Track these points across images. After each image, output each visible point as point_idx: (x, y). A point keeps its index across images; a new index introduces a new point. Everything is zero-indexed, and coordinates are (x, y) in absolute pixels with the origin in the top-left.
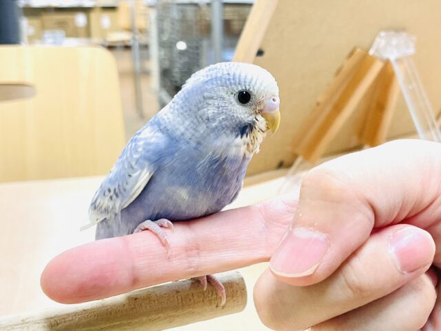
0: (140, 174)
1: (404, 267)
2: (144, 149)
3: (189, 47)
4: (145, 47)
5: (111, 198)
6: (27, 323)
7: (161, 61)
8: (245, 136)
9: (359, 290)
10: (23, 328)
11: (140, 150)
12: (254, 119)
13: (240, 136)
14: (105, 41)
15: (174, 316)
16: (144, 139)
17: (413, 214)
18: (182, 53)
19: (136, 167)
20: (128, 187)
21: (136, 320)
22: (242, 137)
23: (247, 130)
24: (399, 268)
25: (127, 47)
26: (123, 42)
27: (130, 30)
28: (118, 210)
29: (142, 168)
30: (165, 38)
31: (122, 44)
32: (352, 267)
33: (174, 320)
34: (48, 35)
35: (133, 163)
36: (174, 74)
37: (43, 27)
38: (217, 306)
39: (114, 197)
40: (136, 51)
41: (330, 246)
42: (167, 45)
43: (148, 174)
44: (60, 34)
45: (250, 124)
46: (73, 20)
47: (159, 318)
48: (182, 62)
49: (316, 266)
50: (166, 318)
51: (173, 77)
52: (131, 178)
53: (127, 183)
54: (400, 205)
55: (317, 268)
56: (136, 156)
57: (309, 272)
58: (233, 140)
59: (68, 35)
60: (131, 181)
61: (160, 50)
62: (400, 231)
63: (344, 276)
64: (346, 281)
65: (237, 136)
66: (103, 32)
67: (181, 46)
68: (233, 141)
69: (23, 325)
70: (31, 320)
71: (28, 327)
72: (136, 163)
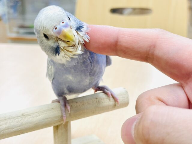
6: (25, 115)
19: (49, 64)
29: (52, 66)
69: (23, 117)
71: (25, 117)
72: (49, 62)
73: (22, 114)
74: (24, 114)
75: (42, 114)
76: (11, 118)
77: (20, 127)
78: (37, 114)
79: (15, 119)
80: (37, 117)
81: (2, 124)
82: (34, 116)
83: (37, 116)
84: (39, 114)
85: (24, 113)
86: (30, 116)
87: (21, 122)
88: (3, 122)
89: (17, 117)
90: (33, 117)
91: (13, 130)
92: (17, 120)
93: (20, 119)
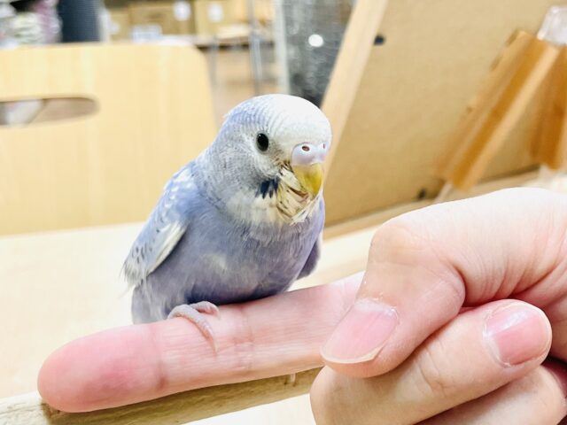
0: (170, 229)
1: (505, 357)
2: (177, 197)
3: (326, 42)
4: (270, 45)
5: (138, 259)
7: (291, 63)
8: (268, 195)
9: (440, 385)
10: (10, 418)
11: (173, 197)
12: (278, 174)
13: (261, 196)
14: (215, 38)
15: (224, 398)
16: (181, 184)
17: (523, 286)
18: (317, 50)
19: (166, 220)
20: (154, 246)
21: (170, 404)
22: (264, 197)
23: (271, 188)
24: (498, 358)
25: (245, 46)
26: (241, 38)
27: (248, 22)
28: (143, 276)
29: (172, 221)
30: (295, 30)
31: (239, 42)
32: (430, 354)
33: (225, 402)
34: (138, 32)
35: (164, 215)
36: (308, 81)
37: (132, 22)
38: (286, 383)
39: (141, 259)
40: (256, 51)
41: (399, 323)
42: (298, 41)
43: (178, 228)
44: (154, 30)
45: (273, 180)
46: (171, 12)
47: (203, 400)
48: (317, 63)
49: (379, 349)
50: (213, 401)
51: (307, 84)
52: (159, 234)
53: (154, 240)
54: (503, 272)
55: (380, 352)
56: (168, 206)
57: (369, 357)
58: (253, 199)
59: (166, 32)
60: (159, 237)
61: (288, 48)
62: (503, 308)
63: (420, 366)
64: (422, 372)
65: (257, 195)
66: (212, 26)
67: (316, 41)
68: (253, 201)
69: (11, 414)
70: (21, 406)
71: (17, 416)
72: (167, 215)
73: (10, 407)
74: (15, 408)
85: (14, 405)
86: (29, 413)
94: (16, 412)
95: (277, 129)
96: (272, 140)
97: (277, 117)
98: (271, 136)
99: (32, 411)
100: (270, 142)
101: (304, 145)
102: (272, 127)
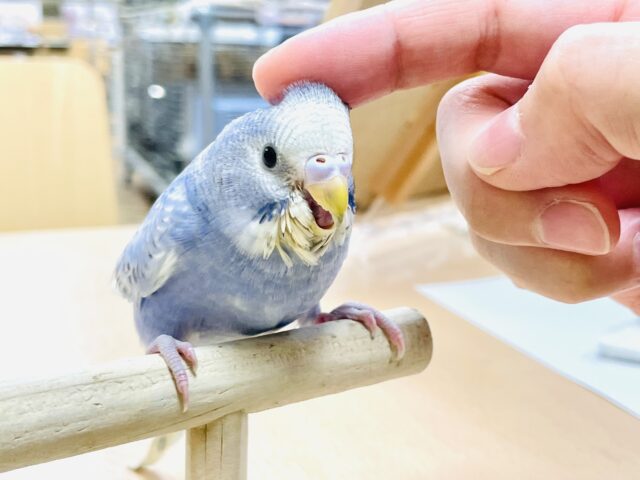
0: (165, 258)
11: (166, 220)
19: (159, 245)
20: (148, 273)
29: (168, 250)
30: (135, 84)
35: (156, 239)
38: (390, 361)
39: (133, 280)
52: (153, 260)
56: (161, 229)
58: (248, 223)
60: (151, 263)
67: (157, 92)
71: (104, 388)
72: (160, 239)
73: (95, 377)
74: (102, 378)
75: (161, 378)
76: (58, 390)
77: (86, 423)
78: (143, 377)
79: (71, 394)
80: (145, 390)
81: (27, 408)
82: (132, 385)
83: (146, 387)
84: (148, 378)
85: (100, 375)
86: (119, 385)
87: (89, 403)
88: (31, 402)
89: (77, 387)
90: (131, 388)
91: (65, 429)
92: (76, 395)
93: (86, 395)
94: (103, 384)
95: (286, 140)
96: (281, 155)
97: (286, 126)
98: (280, 149)
99: (121, 383)
100: (278, 157)
101: (318, 157)
102: (280, 138)
